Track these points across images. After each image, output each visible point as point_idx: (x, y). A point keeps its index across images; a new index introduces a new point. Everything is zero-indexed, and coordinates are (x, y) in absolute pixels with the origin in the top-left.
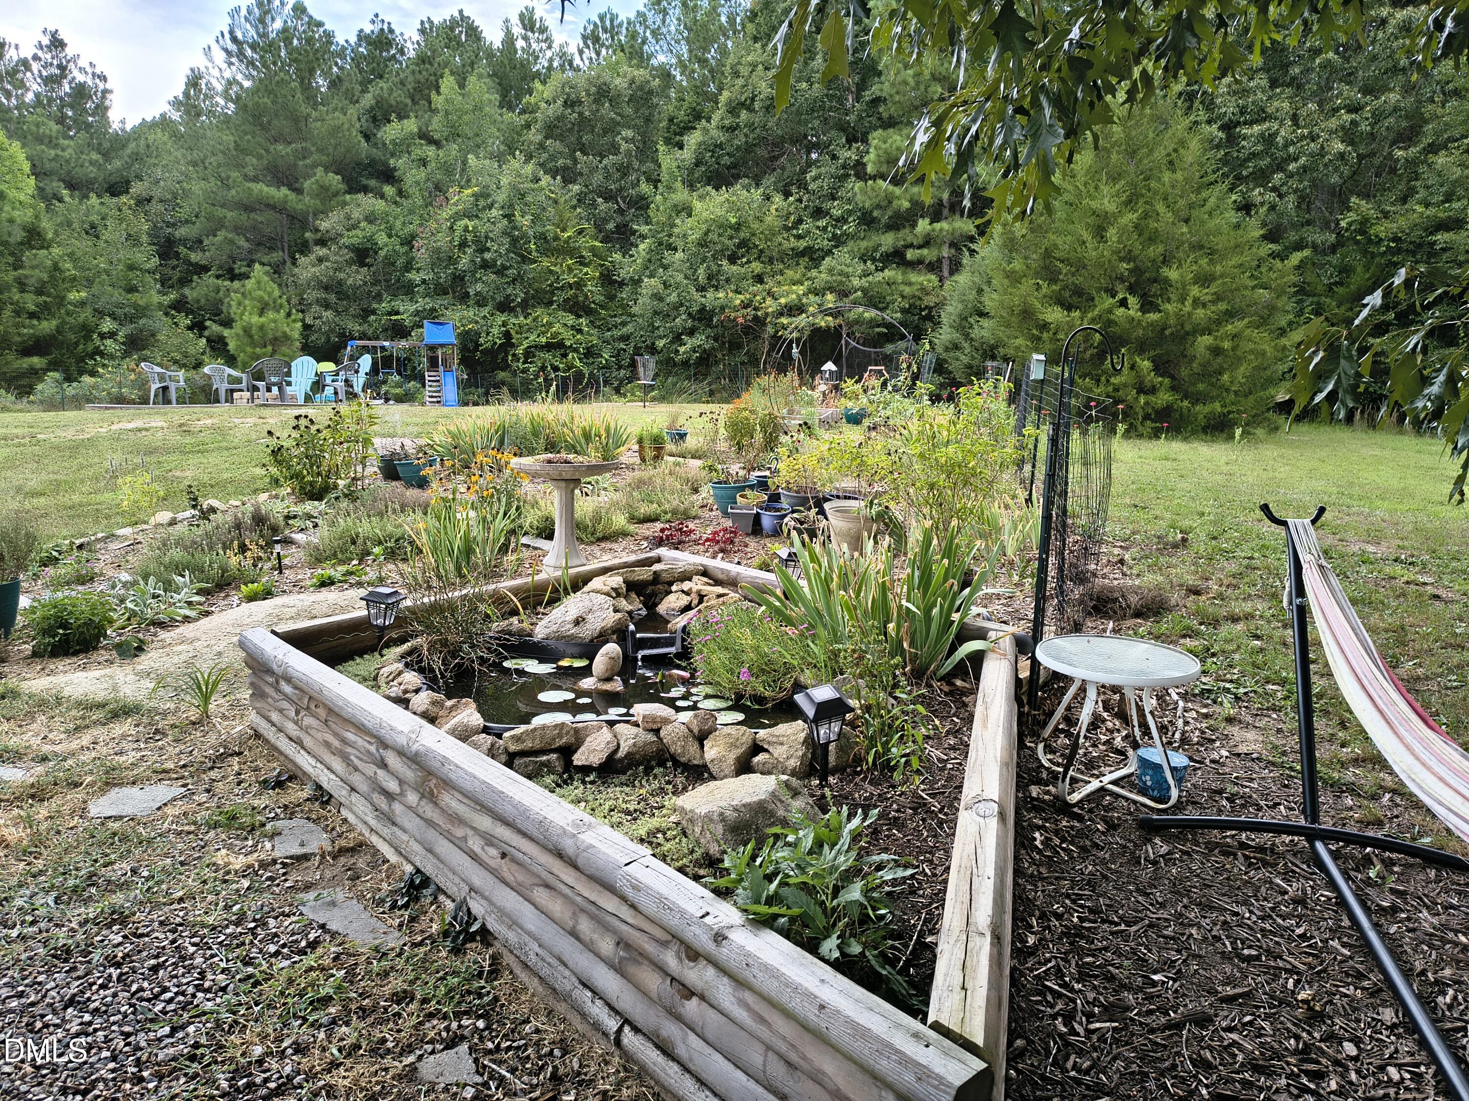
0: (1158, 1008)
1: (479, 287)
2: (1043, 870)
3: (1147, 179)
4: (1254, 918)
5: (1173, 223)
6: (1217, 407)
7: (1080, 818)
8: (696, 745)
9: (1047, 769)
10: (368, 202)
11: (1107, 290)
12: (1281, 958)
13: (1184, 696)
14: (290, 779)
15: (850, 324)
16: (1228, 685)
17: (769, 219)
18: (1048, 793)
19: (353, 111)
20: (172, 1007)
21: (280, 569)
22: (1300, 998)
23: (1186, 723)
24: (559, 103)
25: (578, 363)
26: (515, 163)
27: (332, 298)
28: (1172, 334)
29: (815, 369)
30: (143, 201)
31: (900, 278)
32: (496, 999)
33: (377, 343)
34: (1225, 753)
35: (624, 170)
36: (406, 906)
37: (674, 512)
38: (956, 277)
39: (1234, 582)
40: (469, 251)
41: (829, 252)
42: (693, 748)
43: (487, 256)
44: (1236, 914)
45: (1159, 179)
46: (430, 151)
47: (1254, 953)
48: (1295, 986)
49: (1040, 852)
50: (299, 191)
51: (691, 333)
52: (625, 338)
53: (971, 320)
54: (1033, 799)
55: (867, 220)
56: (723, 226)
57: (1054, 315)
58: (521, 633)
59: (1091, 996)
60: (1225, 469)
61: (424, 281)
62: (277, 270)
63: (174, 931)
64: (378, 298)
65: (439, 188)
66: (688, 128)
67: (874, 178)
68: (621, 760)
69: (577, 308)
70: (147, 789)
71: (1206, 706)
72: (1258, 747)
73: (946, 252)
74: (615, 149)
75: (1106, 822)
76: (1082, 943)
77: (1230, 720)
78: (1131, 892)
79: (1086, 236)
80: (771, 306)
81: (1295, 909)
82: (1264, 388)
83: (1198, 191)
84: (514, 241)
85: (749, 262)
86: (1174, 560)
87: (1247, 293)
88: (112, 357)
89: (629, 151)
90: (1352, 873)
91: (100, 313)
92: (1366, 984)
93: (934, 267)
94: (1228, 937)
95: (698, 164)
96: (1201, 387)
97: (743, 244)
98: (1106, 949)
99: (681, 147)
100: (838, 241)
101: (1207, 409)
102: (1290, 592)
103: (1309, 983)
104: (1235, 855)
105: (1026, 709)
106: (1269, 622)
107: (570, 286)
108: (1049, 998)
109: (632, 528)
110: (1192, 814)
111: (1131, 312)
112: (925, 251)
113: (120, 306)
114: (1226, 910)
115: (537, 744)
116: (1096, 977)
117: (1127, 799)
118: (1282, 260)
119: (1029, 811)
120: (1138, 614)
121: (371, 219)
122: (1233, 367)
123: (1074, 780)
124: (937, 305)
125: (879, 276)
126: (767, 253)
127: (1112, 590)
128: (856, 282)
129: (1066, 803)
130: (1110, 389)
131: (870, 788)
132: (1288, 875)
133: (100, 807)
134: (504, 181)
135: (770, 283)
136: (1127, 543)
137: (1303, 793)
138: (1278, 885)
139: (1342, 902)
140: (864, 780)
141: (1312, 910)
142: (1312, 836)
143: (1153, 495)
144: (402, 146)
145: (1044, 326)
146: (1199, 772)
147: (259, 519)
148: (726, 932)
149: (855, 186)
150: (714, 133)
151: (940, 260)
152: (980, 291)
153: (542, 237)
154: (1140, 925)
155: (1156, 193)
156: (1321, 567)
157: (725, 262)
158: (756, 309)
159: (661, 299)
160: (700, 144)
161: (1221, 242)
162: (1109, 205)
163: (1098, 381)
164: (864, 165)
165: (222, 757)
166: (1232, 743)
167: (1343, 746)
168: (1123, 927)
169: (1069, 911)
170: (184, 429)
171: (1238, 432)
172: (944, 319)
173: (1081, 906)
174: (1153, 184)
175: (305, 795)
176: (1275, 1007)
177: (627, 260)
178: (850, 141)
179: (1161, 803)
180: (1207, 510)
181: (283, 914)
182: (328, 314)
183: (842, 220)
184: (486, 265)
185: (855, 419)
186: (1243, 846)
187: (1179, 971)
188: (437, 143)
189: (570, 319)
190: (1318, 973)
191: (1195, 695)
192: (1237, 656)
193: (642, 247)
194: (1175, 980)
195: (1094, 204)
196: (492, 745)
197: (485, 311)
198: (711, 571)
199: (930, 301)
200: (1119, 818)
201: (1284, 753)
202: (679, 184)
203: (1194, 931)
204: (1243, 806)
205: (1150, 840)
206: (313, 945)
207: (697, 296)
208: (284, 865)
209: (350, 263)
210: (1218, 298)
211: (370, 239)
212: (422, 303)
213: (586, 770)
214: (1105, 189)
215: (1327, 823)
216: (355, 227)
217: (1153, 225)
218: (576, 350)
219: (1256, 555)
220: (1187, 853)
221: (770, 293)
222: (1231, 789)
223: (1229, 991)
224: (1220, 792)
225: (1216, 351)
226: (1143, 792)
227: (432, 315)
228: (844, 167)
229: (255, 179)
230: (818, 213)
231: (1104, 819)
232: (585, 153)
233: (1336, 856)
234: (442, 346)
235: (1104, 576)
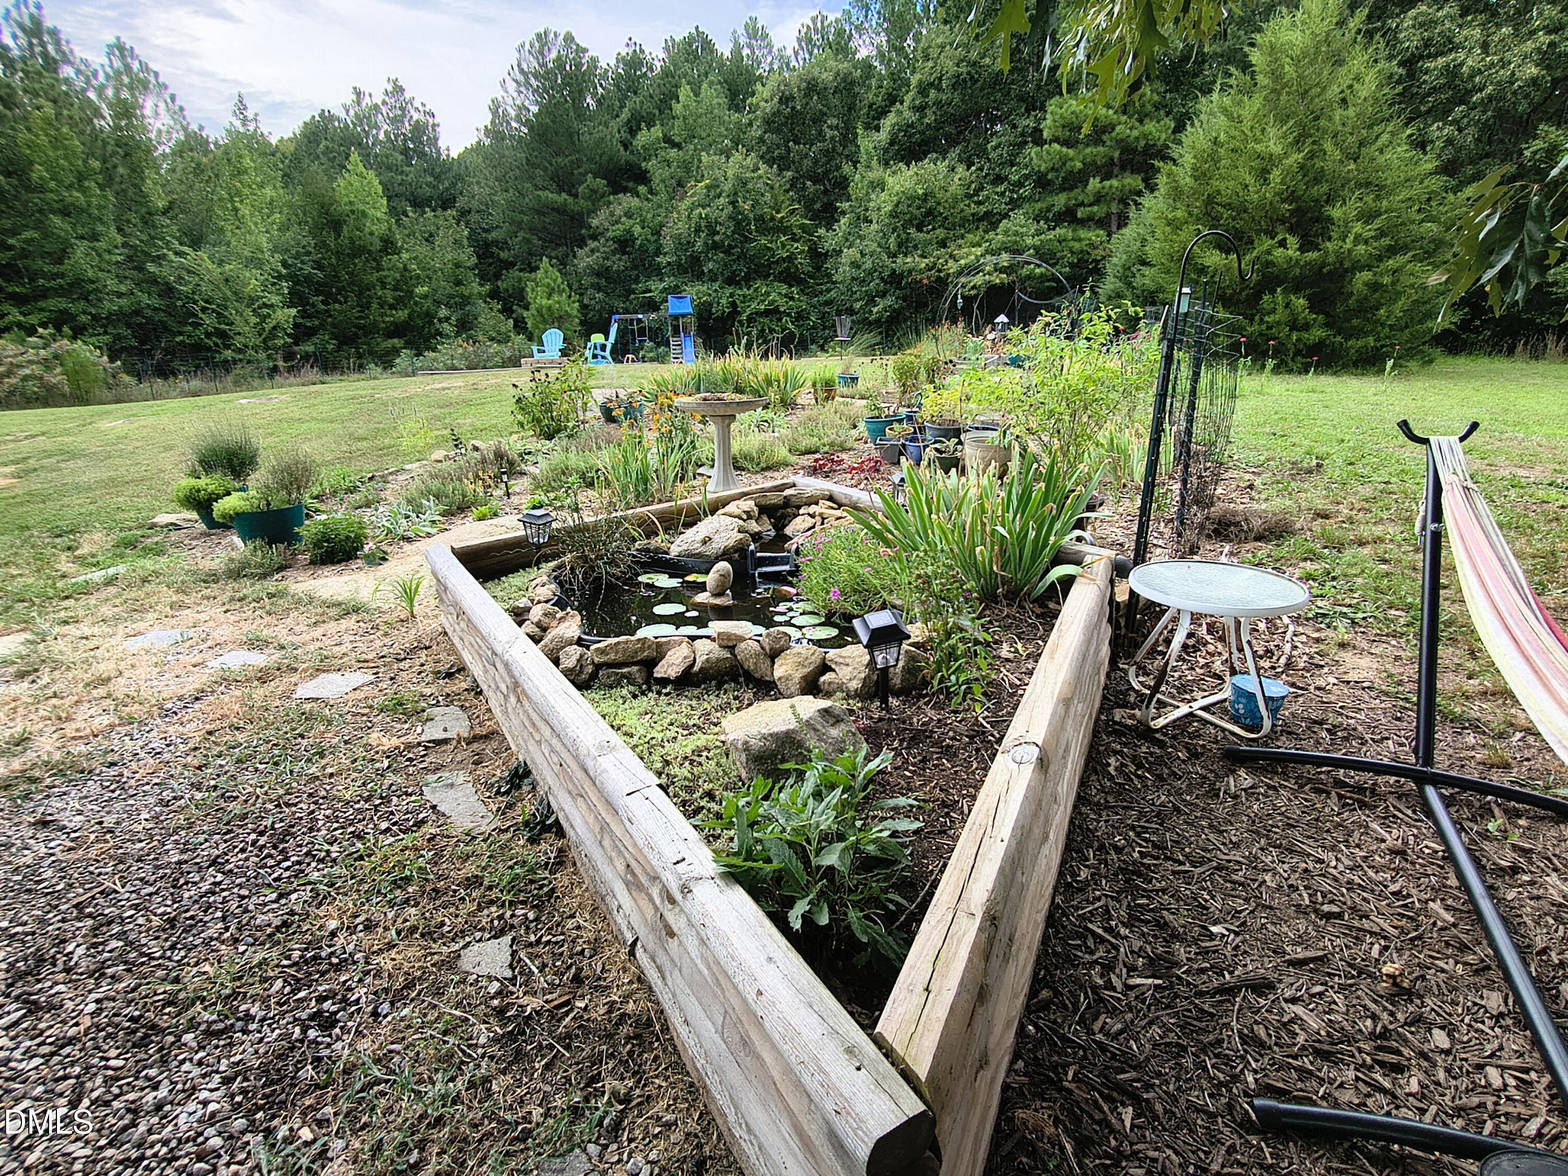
0: (1212, 967)
1: (710, 265)
2: (1110, 799)
3: (1317, 118)
4: (1341, 867)
5: (1341, 161)
6: (1371, 341)
7: (1161, 745)
8: (768, 662)
9: (1137, 692)
10: (628, 201)
11: (1266, 232)
12: (1367, 917)
13: (1297, 620)
14: (459, 671)
15: (1023, 280)
16: (1345, 610)
17: (952, 189)
18: (1132, 717)
19: (614, 125)
20: (287, 874)
21: (508, 495)
22: (1384, 971)
23: (1295, 647)
24: (776, 100)
25: (790, 326)
26: (737, 157)
27: (603, 282)
28: (1330, 272)
29: (990, 320)
30: (465, 213)
31: (1070, 235)
32: (553, 890)
33: (634, 316)
34: (1332, 680)
35: (829, 154)
36: (507, 793)
37: (832, 445)
38: (1125, 231)
39: (1367, 506)
40: (703, 235)
41: (1006, 216)
42: (764, 665)
43: (717, 238)
44: (1321, 861)
45: (1330, 119)
46: (673, 153)
47: (1335, 909)
48: (1381, 953)
49: (1111, 778)
50: (576, 196)
51: (883, 295)
52: (828, 303)
53: (1134, 269)
54: (1115, 723)
55: (1042, 182)
56: (912, 198)
57: (1213, 259)
58: (657, 550)
59: (1137, 944)
60: (1372, 399)
61: (669, 264)
62: (563, 263)
63: (315, 803)
64: (637, 281)
65: (680, 184)
66: (884, 113)
67: (1051, 142)
68: (697, 674)
69: (790, 277)
70: (347, 674)
71: (1319, 630)
72: (1371, 675)
73: (1114, 208)
74: (821, 135)
75: (1189, 751)
76: (1139, 882)
77: (1342, 645)
78: (1203, 828)
79: (1249, 179)
80: (952, 267)
81: (1392, 861)
82: (1421, 322)
83: (1370, 127)
84: (738, 223)
85: (934, 229)
86: (1306, 485)
87: (1413, 227)
88: (448, 336)
89: (833, 138)
90: (1466, 824)
91: (438, 303)
92: (1470, 958)
93: (1103, 223)
94: (1306, 887)
95: (892, 143)
96: (1355, 322)
97: (930, 212)
98: (1164, 891)
99: (878, 129)
100: (1015, 204)
101: (1360, 343)
102: (1425, 519)
103: (1398, 950)
104: (1328, 793)
105: (1123, 631)
106: (1400, 546)
107: (784, 260)
108: (1090, 943)
109: (793, 459)
110: (1285, 746)
111: (1290, 252)
112: (1095, 208)
113: (451, 296)
114: (1309, 855)
115: (620, 657)
116: (1147, 922)
117: (1216, 726)
118: (1455, 194)
119: (1109, 734)
120: (1259, 538)
121: (629, 215)
122: (1393, 301)
123: (1162, 704)
124: (1104, 258)
125: (1051, 235)
126: (951, 219)
127: (1234, 513)
128: (1029, 241)
129: (1149, 728)
130: (1264, 327)
131: (931, 713)
132: (1387, 820)
133: (306, 690)
134: (730, 173)
135: (952, 246)
136: (1259, 469)
137: (1417, 727)
138: (1374, 831)
139: (1450, 857)
140: (927, 704)
141: (1413, 863)
142: (1422, 779)
143: (1294, 424)
144: (649, 152)
145: (1202, 270)
146: (1301, 699)
147: (500, 455)
148: (692, 885)
149: (1032, 151)
150: (907, 114)
151: (1109, 215)
152: (1144, 241)
153: (760, 219)
154: (1206, 867)
155: (1325, 132)
156: (1466, 489)
157: (912, 231)
158: (939, 271)
159: (859, 267)
160: (893, 126)
161: (1389, 178)
162: (1275, 148)
163: (1252, 320)
164: (1041, 131)
165: (414, 650)
166: (1342, 670)
167: (1470, 678)
168: (1187, 867)
169: (1130, 844)
170: (475, 388)
171: (1390, 363)
172: (1109, 270)
173: (1146, 840)
174: (1323, 123)
175: (464, 685)
176: (1353, 977)
177: (831, 233)
178: (1028, 111)
179: (1252, 732)
180: (1348, 437)
181: (406, 794)
182: (599, 296)
183: (1020, 184)
184: (716, 246)
185: (1016, 362)
186: (1339, 784)
187: (1244, 924)
188: (678, 146)
189: (784, 289)
190: (1412, 939)
191: (1308, 619)
192: (1360, 580)
193: (843, 221)
194: (1237, 934)
195: (1259, 148)
196: (581, 656)
197: (716, 286)
198: (837, 496)
199: (1098, 253)
200: (1203, 746)
201: (1400, 683)
202: (874, 163)
203: (1268, 877)
204: (1345, 739)
205: (1233, 772)
206: (420, 824)
207: (888, 261)
208: (426, 748)
209: (614, 252)
210: (1382, 233)
211: (629, 231)
212: (668, 281)
213: (664, 682)
214: (1272, 132)
215: (1441, 764)
216: (617, 222)
217: (1319, 164)
218: (789, 315)
219: (1393, 480)
220: (1274, 788)
221: (952, 256)
222: (1332, 719)
223: (1301, 953)
224: (1321, 723)
225: (1375, 287)
226: (1235, 720)
227: (675, 291)
228: (1022, 135)
229: (544, 188)
230: (999, 179)
231: (1187, 747)
232: (797, 142)
233: (1448, 802)
234: (684, 316)
235: (1232, 501)
